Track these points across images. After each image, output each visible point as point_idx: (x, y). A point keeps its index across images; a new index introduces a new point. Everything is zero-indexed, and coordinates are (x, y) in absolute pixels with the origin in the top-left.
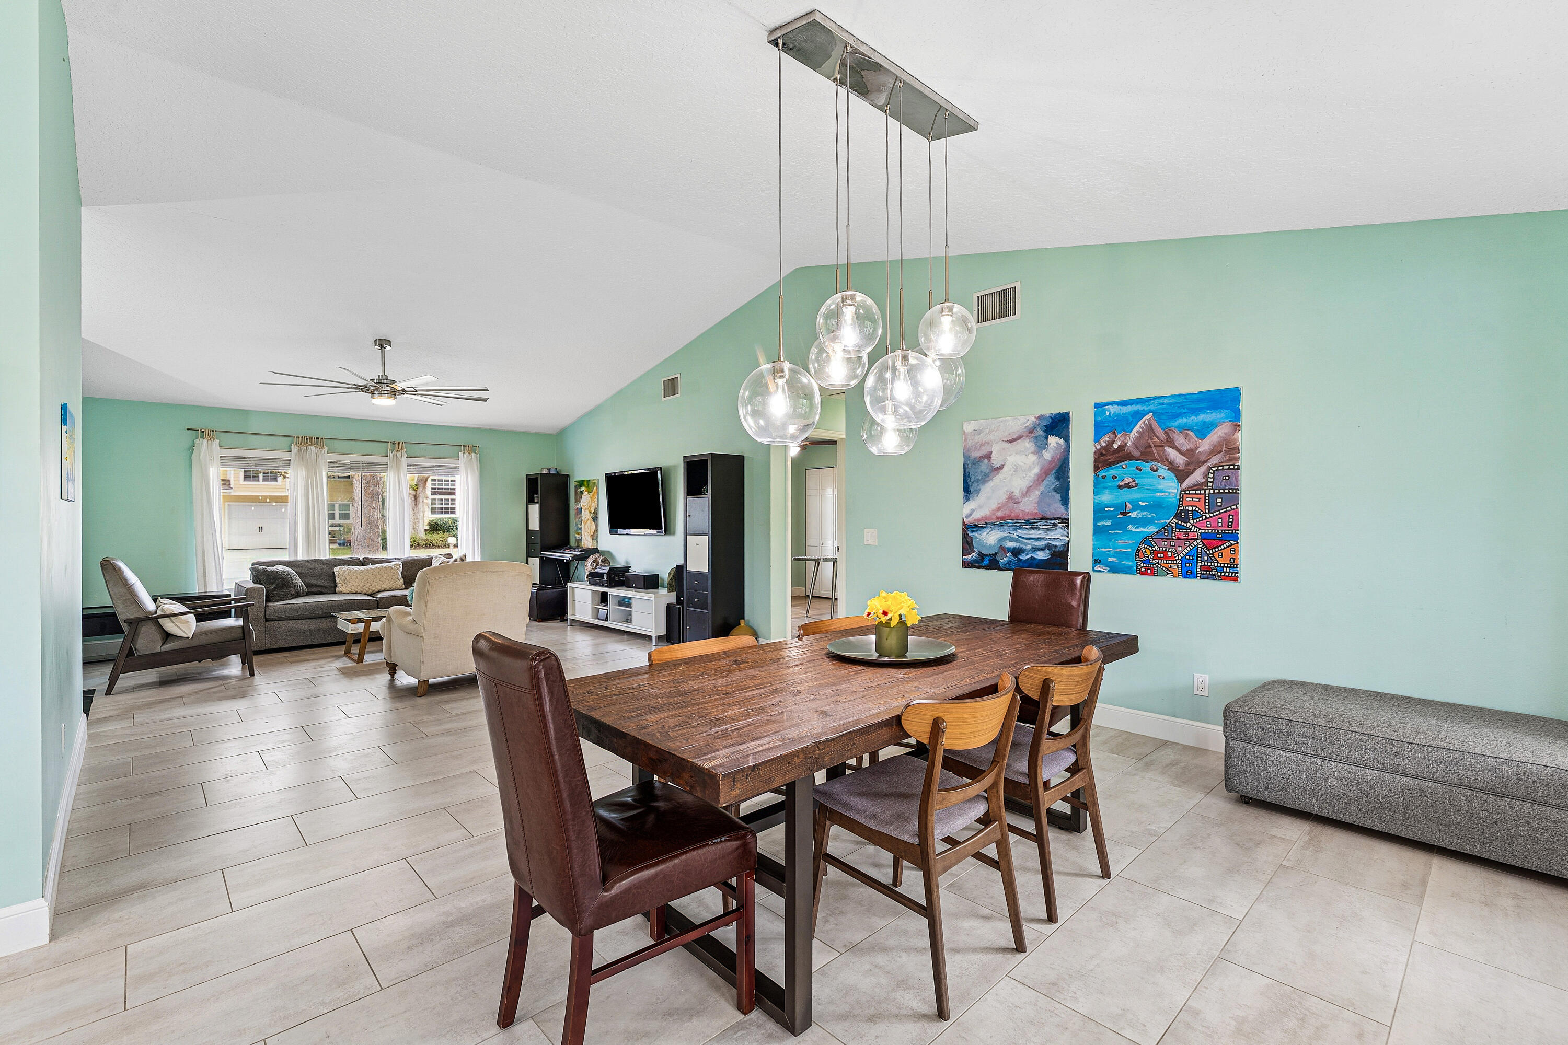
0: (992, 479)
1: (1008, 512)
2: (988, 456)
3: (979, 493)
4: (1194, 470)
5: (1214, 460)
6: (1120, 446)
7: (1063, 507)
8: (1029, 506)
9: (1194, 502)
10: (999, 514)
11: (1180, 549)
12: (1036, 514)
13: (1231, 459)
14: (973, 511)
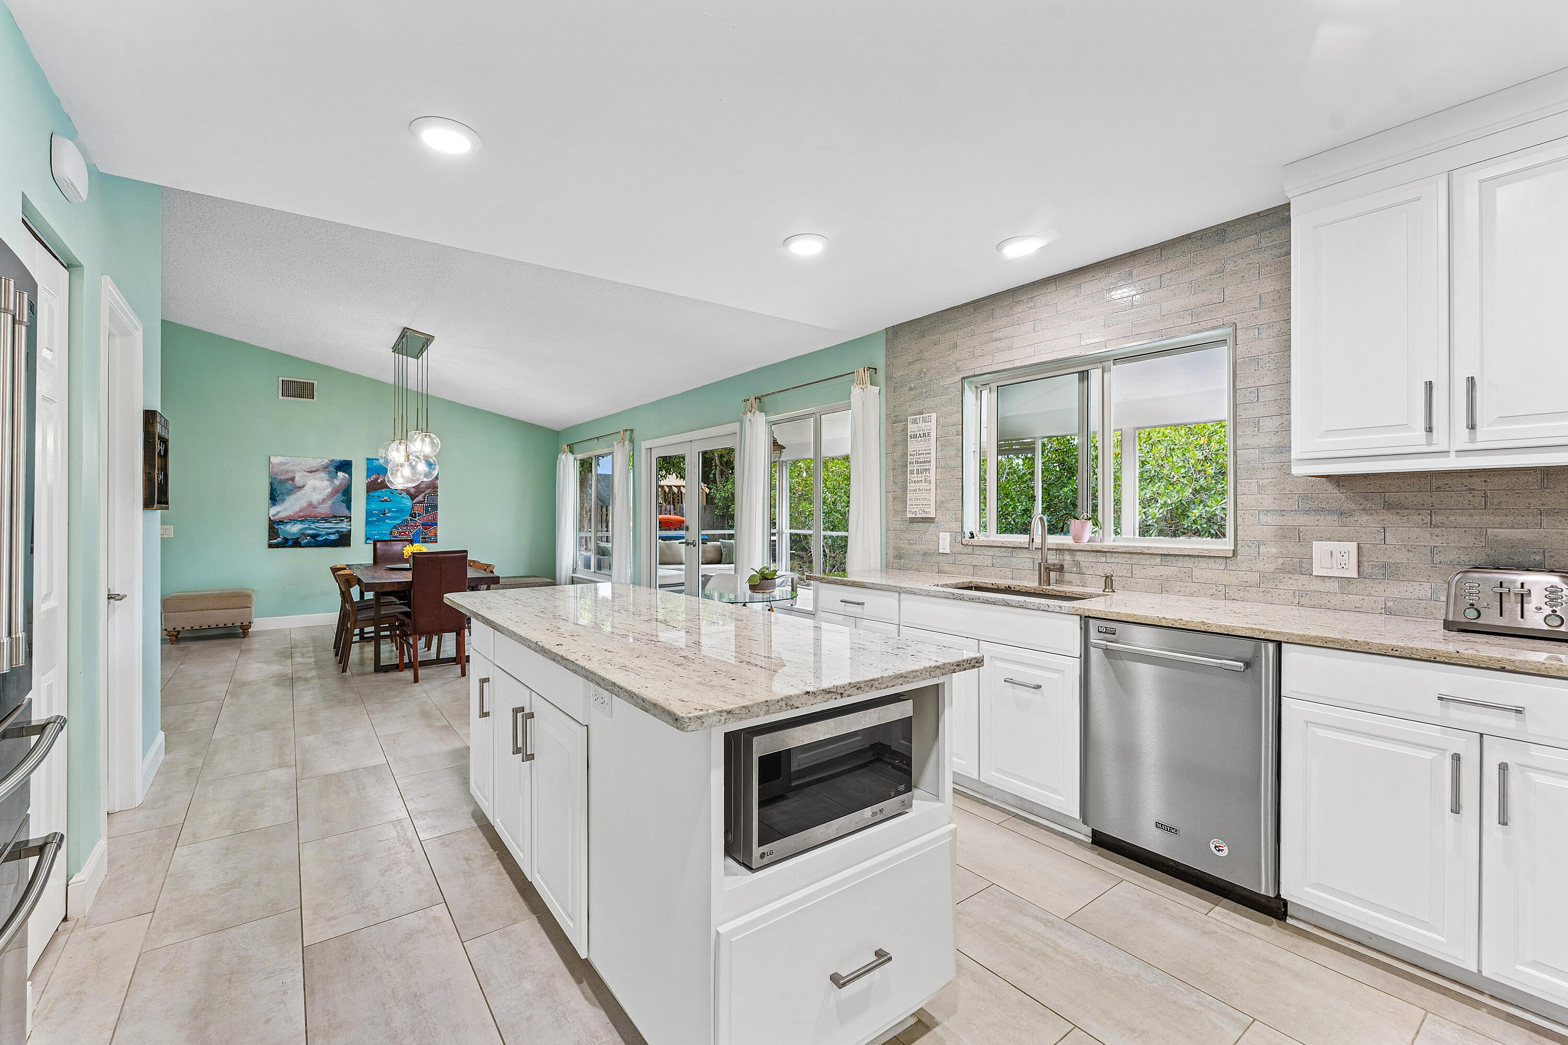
0: (295, 493)
1: (308, 513)
2: (293, 479)
3: (284, 501)
4: (419, 495)
5: (428, 491)
6: (381, 481)
7: (347, 511)
8: (324, 509)
9: (418, 509)
10: (301, 514)
11: (412, 530)
12: (329, 514)
13: (435, 491)
14: (278, 512)
